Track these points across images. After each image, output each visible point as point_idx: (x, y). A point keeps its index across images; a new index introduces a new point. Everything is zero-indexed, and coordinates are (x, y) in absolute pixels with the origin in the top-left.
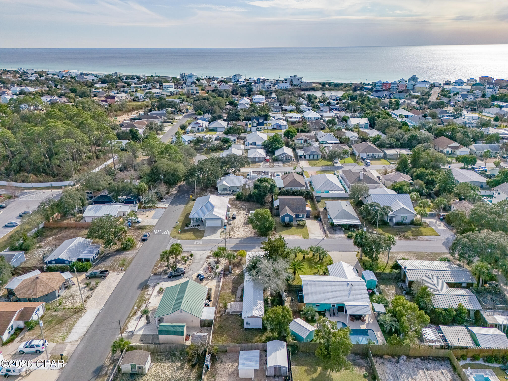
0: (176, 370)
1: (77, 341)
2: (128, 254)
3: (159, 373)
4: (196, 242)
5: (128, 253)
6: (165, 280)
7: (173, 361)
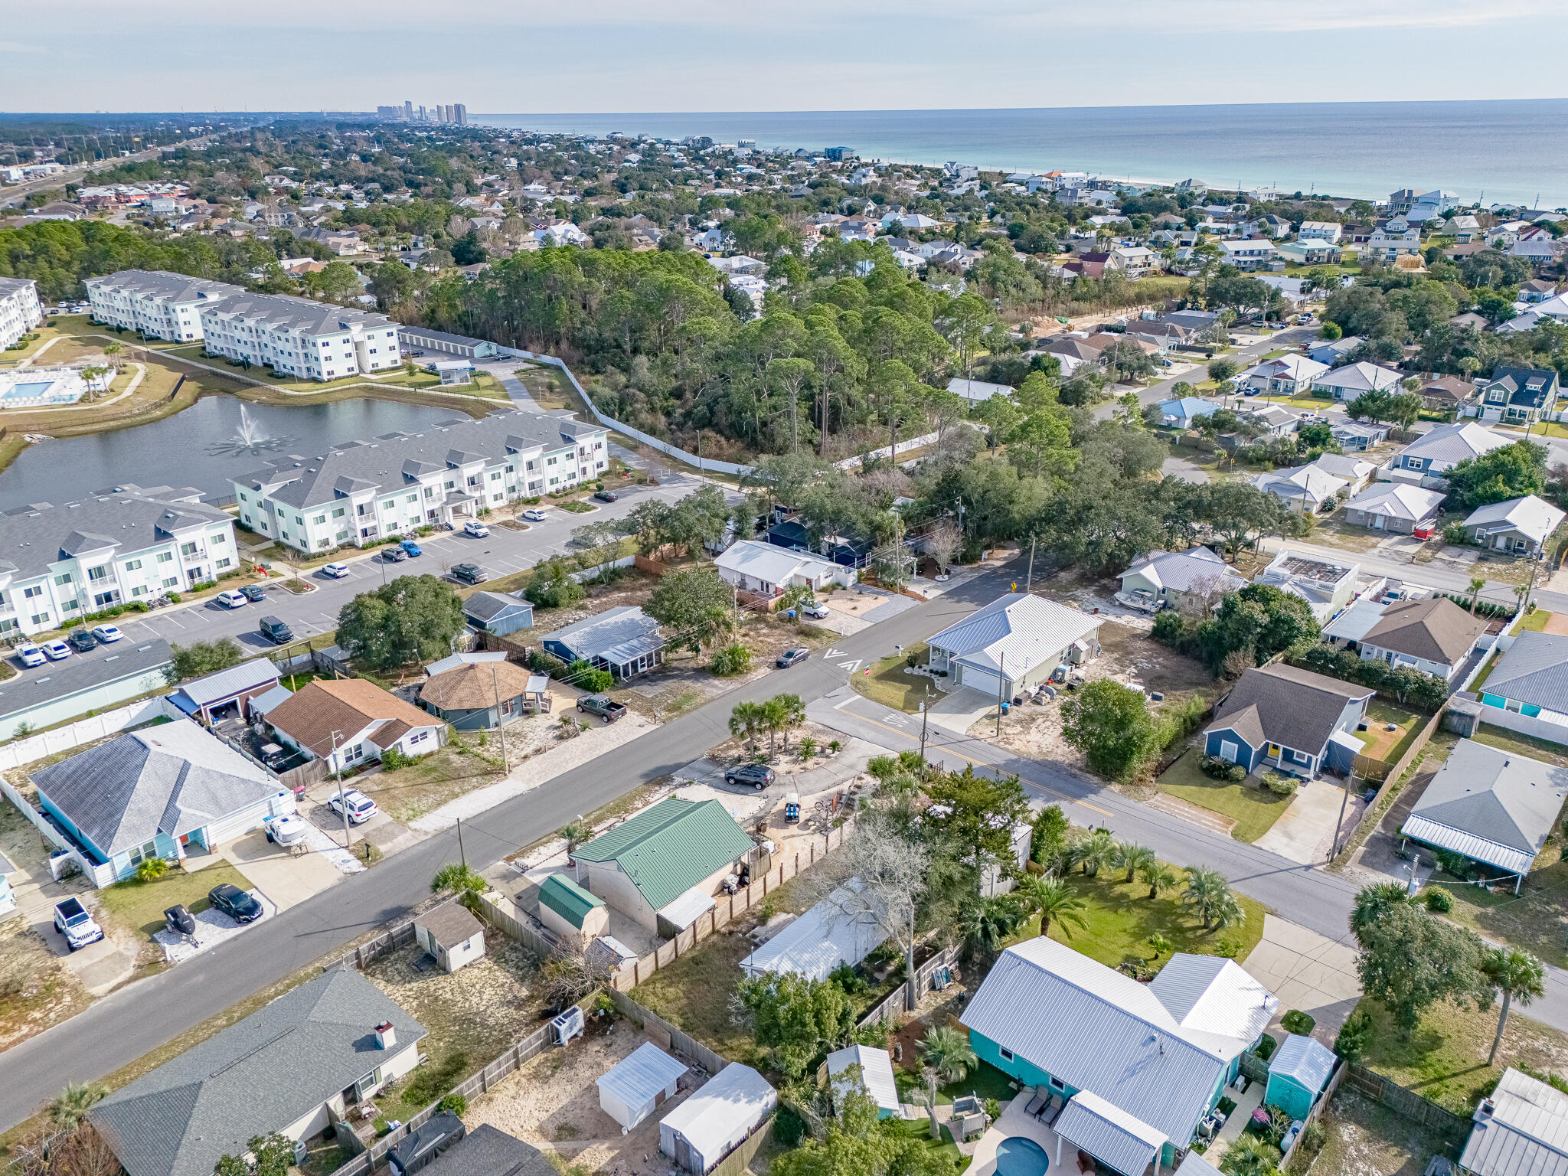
0: (509, 1002)
1: (426, 833)
2: (715, 686)
3: (473, 986)
4: (892, 716)
5: (716, 682)
6: (716, 781)
7: (522, 980)
